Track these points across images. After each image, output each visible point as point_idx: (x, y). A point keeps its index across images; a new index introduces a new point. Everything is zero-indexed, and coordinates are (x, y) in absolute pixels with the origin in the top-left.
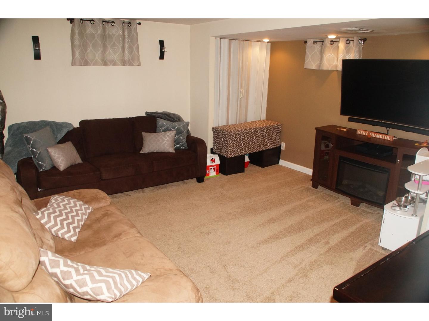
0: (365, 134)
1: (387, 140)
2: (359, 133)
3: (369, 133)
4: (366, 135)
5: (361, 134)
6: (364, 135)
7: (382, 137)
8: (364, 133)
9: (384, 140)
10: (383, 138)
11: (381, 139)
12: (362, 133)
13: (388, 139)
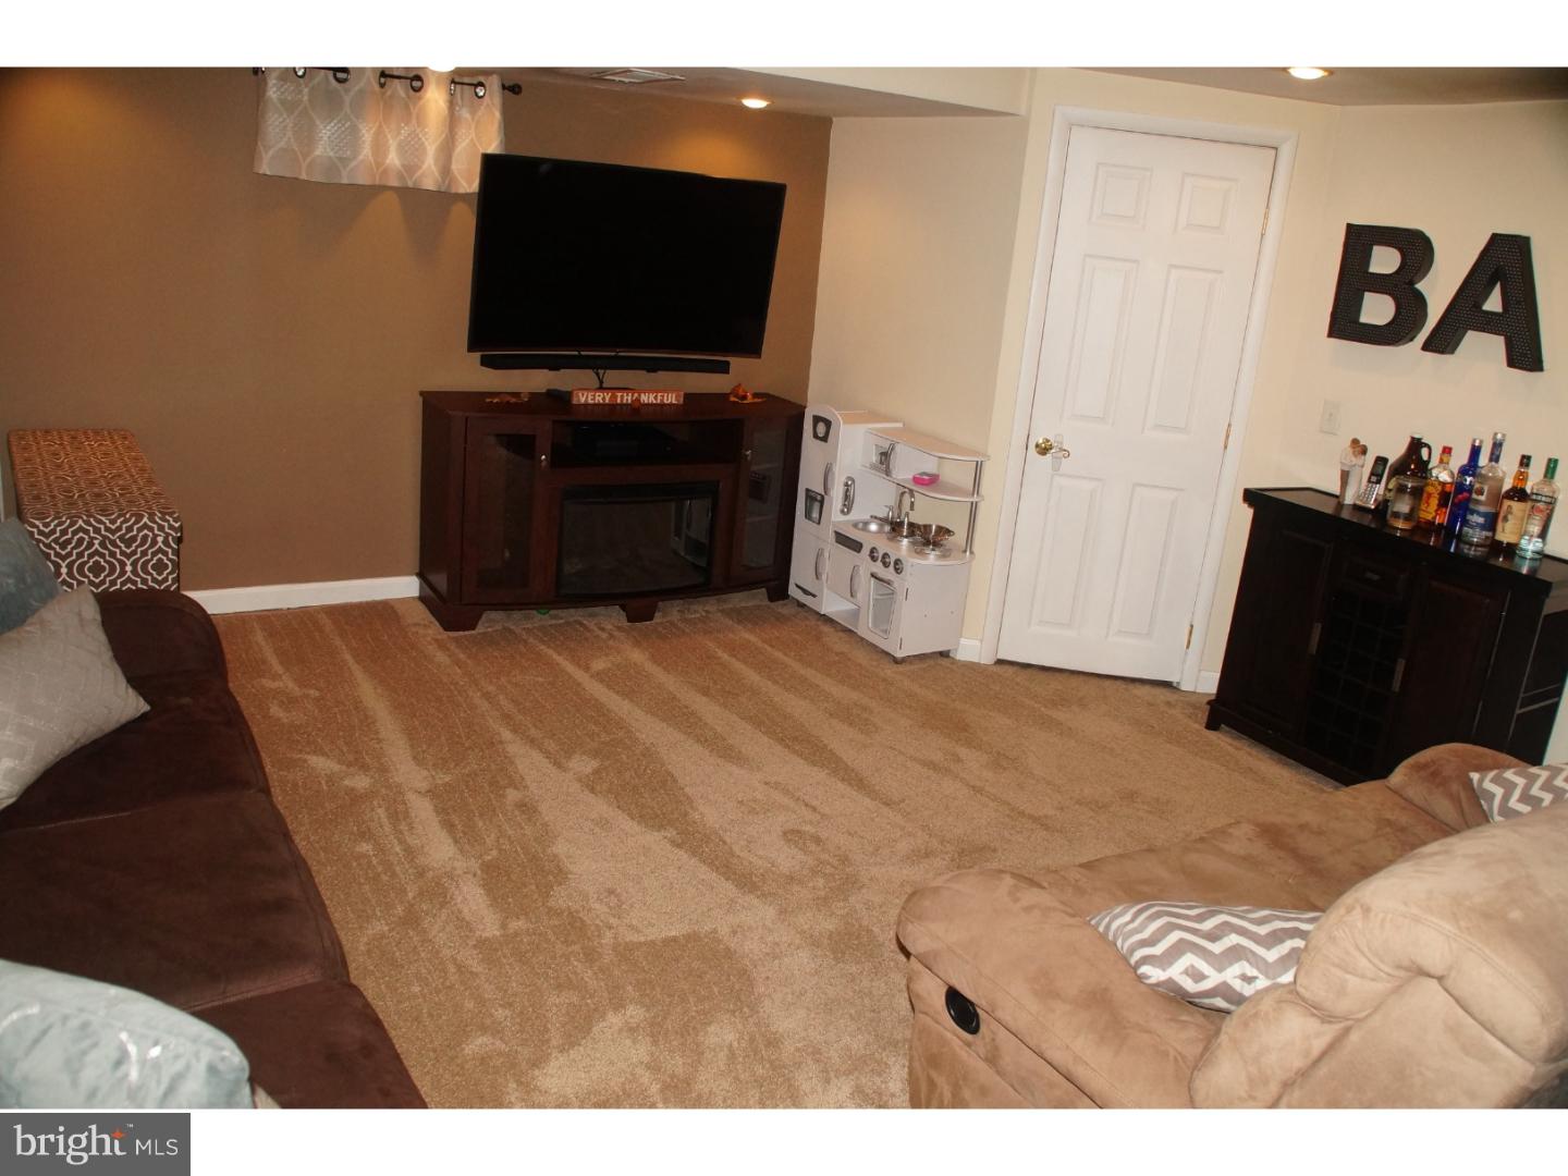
0: (604, 399)
1: (670, 405)
2: (583, 400)
3: (614, 397)
4: (607, 401)
5: (590, 402)
6: (599, 405)
7: (656, 398)
8: (600, 399)
9: (662, 405)
10: (659, 401)
11: (652, 405)
12: (594, 399)
13: (674, 402)
